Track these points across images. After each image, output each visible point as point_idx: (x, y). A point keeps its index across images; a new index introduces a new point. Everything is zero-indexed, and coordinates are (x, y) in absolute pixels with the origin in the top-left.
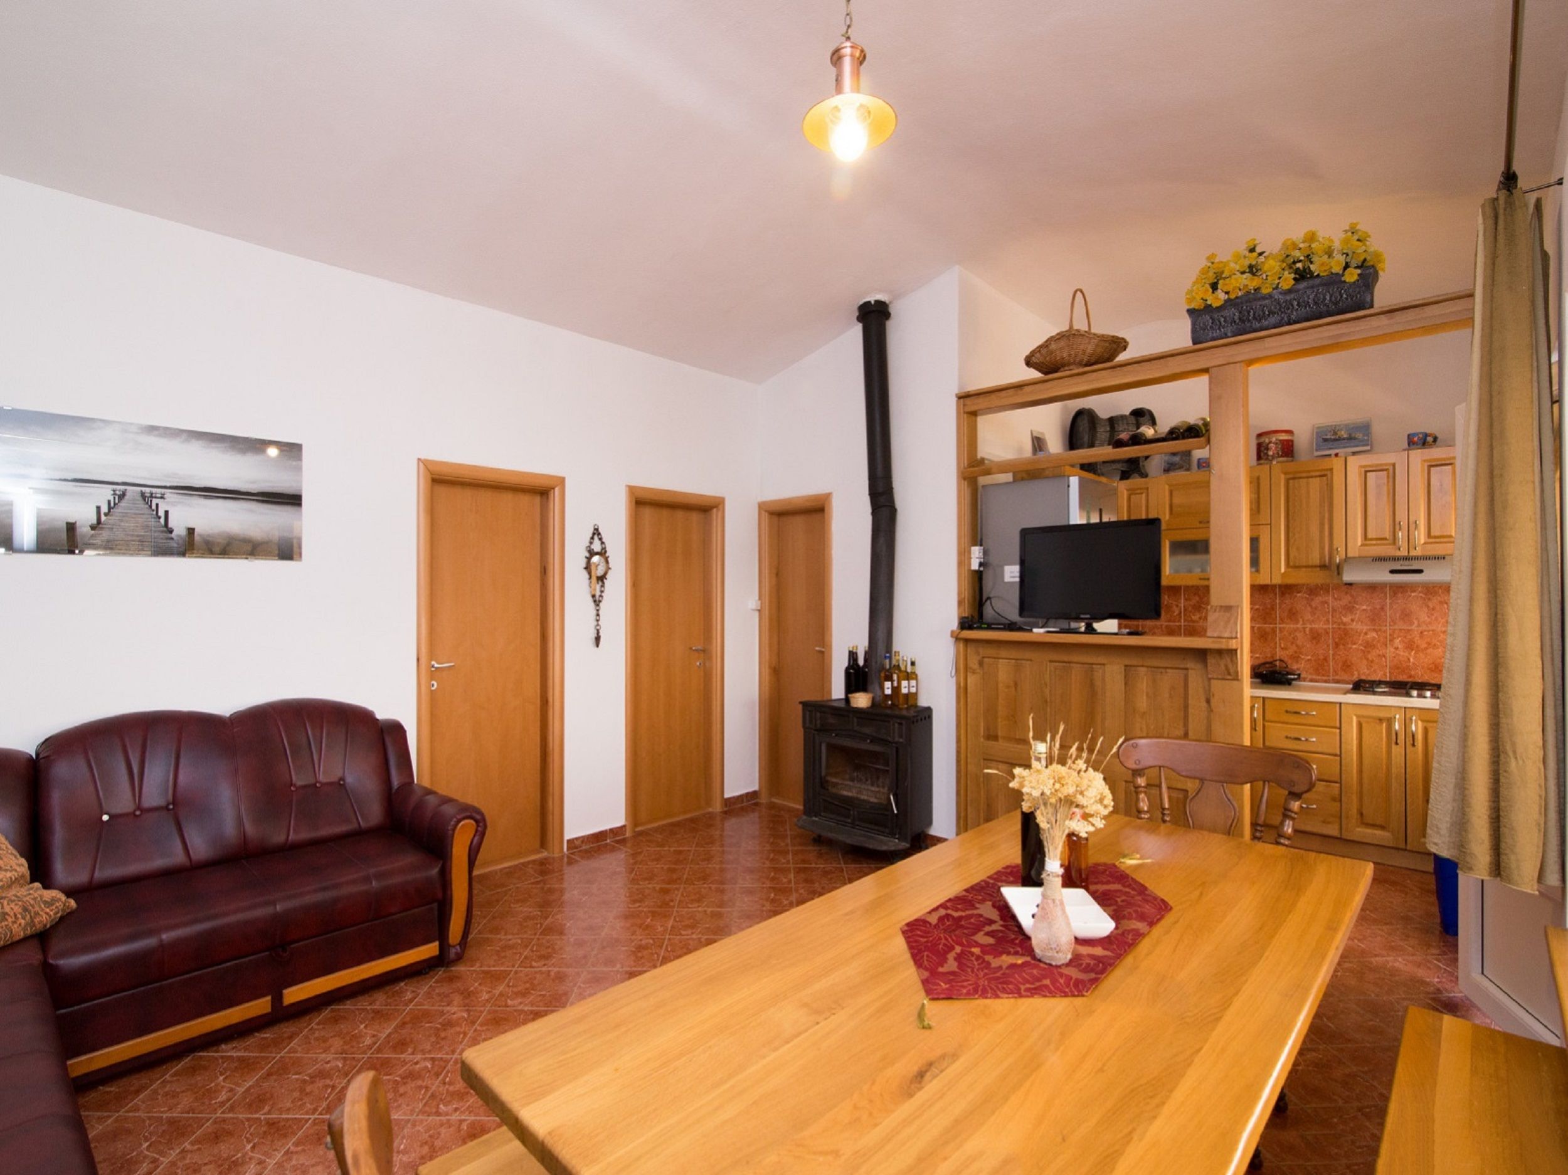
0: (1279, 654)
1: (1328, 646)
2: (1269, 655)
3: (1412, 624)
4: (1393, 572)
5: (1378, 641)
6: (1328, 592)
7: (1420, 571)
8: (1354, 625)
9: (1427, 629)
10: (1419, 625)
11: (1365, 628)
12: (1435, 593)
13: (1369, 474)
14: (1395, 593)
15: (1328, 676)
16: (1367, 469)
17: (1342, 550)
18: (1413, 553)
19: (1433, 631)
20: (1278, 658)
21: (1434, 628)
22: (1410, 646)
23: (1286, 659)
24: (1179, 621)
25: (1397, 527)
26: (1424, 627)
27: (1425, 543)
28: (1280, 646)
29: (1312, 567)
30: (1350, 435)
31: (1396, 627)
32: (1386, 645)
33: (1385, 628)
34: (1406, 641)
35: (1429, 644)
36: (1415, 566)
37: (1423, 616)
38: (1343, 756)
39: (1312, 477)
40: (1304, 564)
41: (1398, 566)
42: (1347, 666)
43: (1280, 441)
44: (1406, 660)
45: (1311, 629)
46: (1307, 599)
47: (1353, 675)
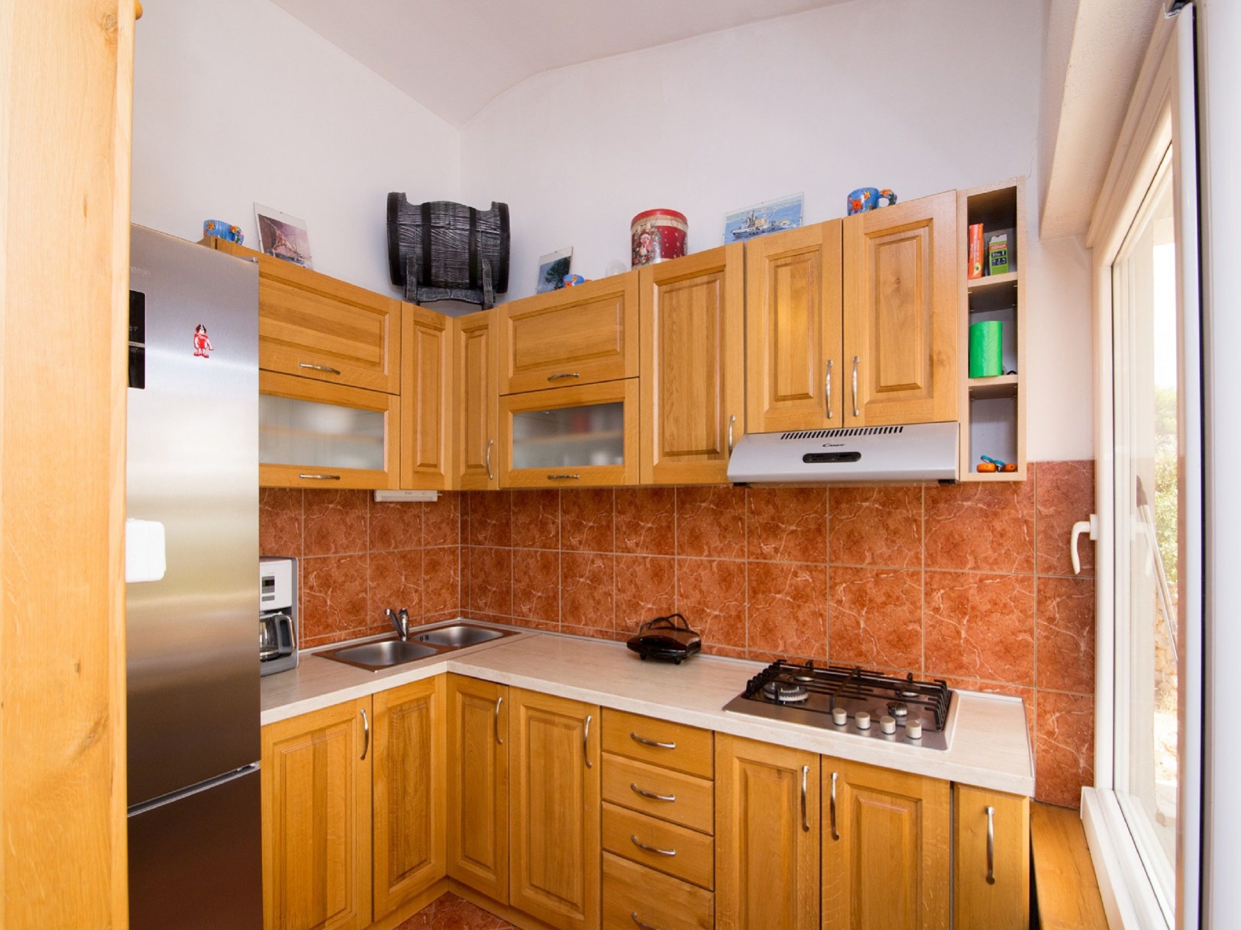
0: (679, 605)
1: (743, 593)
2: (665, 606)
3: (862, 559)
4: (809, 458)
5: (813, 589)
6: (743, 500)
7: (853, 457)
8: (778, 560)
9: (885, 568)
10: (874, 562)
11: (794, 564)
12: (898, 504)
13: (780, 270)
14: (838, 502)
15: (743, 646)
16: (779, 262)
17: (738, 418)
18: (851, 423)
19: (895, 571)
20: (676, 612)
21: (897, 567)
22: (860, 599)
23: (686, 614)
24: (556, 547)
25: (825, 368)
26: (882, 567)
27: (871, 402)
28: (679, 591)
29: (697, 453)
30: (773, 223)
31: (839, 564)
32: (824, 595)
33: (823, 565)
34: (854, 588)
35: (889, 596)
36: (847, 445)
37: (881, 548)
38: (717, 836)
39: (697, 285)
40: (685, 449)
41: (817, 446)
42: (769, 631)
43: (658, 227)
44: (854, 625)
45: (720, 564)
46: (714, 512)
47: (776, 647)
